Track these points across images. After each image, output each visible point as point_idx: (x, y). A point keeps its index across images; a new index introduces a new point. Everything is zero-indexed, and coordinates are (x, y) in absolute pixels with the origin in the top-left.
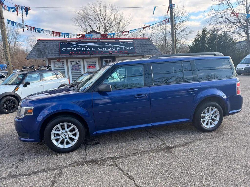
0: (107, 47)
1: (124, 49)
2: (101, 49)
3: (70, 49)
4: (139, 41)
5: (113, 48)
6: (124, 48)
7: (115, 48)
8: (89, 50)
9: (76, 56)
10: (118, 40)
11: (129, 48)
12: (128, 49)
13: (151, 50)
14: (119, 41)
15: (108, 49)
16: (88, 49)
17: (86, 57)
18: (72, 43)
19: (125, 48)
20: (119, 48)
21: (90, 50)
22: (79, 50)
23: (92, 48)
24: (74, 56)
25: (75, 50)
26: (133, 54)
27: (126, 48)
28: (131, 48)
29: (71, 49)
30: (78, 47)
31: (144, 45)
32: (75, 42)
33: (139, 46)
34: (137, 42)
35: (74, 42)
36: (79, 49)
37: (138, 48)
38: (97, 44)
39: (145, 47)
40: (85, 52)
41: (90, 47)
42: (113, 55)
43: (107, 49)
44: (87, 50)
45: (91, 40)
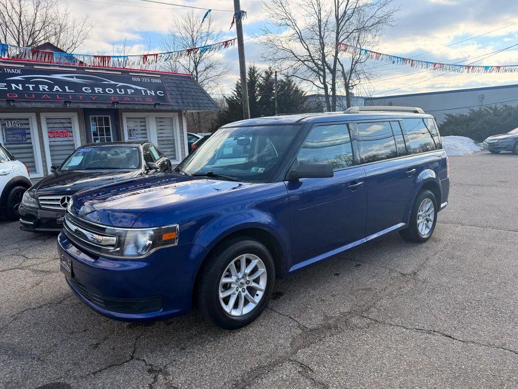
0: (104, 87)
1: (144, 94)
2: (90, 91)
3: (5, 87)
4: (173, 78)
5: (118, 90)
6: (143, 91)
7: (123, 90)
8: (57, 91)
9: (25, 105)
10: (128, 72)
11: (155, 93)
12: (153, 94)
13: (201, 101)
14: (130, 74)
15: (107, 90)
16: (56, 88)
17: (53, 108)
18: (9, 71)
19: (145, 91)
20: (133, 91)
21: (61, 90)
22: (31, 89)
23: (67, 87)
24: (18, 105)
25: (21, 88)
26: (165, 107)
27: (148, 92)
28: (159, 93)
29: (9, 86)
30: (28, 81)
31: (185, 89)
32: (18, 68)
33: (175, 89)
34: (169, 81)
35: (14, 68)
36: (31, 86)
37: (173, 93)
38: (77, 77)
39: (188, 93)
40: (49, 95)
41: (61, 83)
42: (122, 106)
43: (104, 90)
44: (54, 90)
45: (60, 67)
